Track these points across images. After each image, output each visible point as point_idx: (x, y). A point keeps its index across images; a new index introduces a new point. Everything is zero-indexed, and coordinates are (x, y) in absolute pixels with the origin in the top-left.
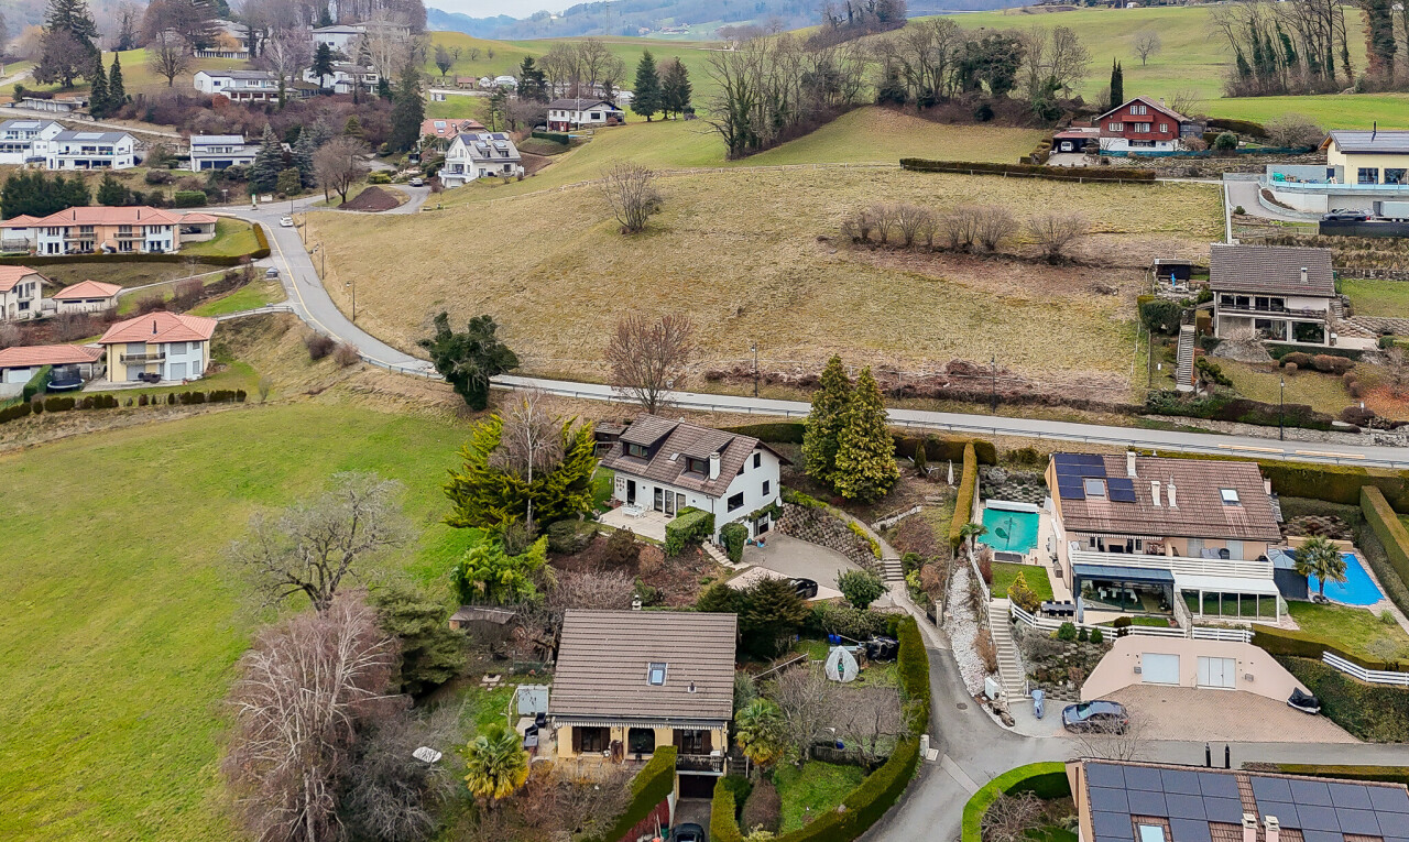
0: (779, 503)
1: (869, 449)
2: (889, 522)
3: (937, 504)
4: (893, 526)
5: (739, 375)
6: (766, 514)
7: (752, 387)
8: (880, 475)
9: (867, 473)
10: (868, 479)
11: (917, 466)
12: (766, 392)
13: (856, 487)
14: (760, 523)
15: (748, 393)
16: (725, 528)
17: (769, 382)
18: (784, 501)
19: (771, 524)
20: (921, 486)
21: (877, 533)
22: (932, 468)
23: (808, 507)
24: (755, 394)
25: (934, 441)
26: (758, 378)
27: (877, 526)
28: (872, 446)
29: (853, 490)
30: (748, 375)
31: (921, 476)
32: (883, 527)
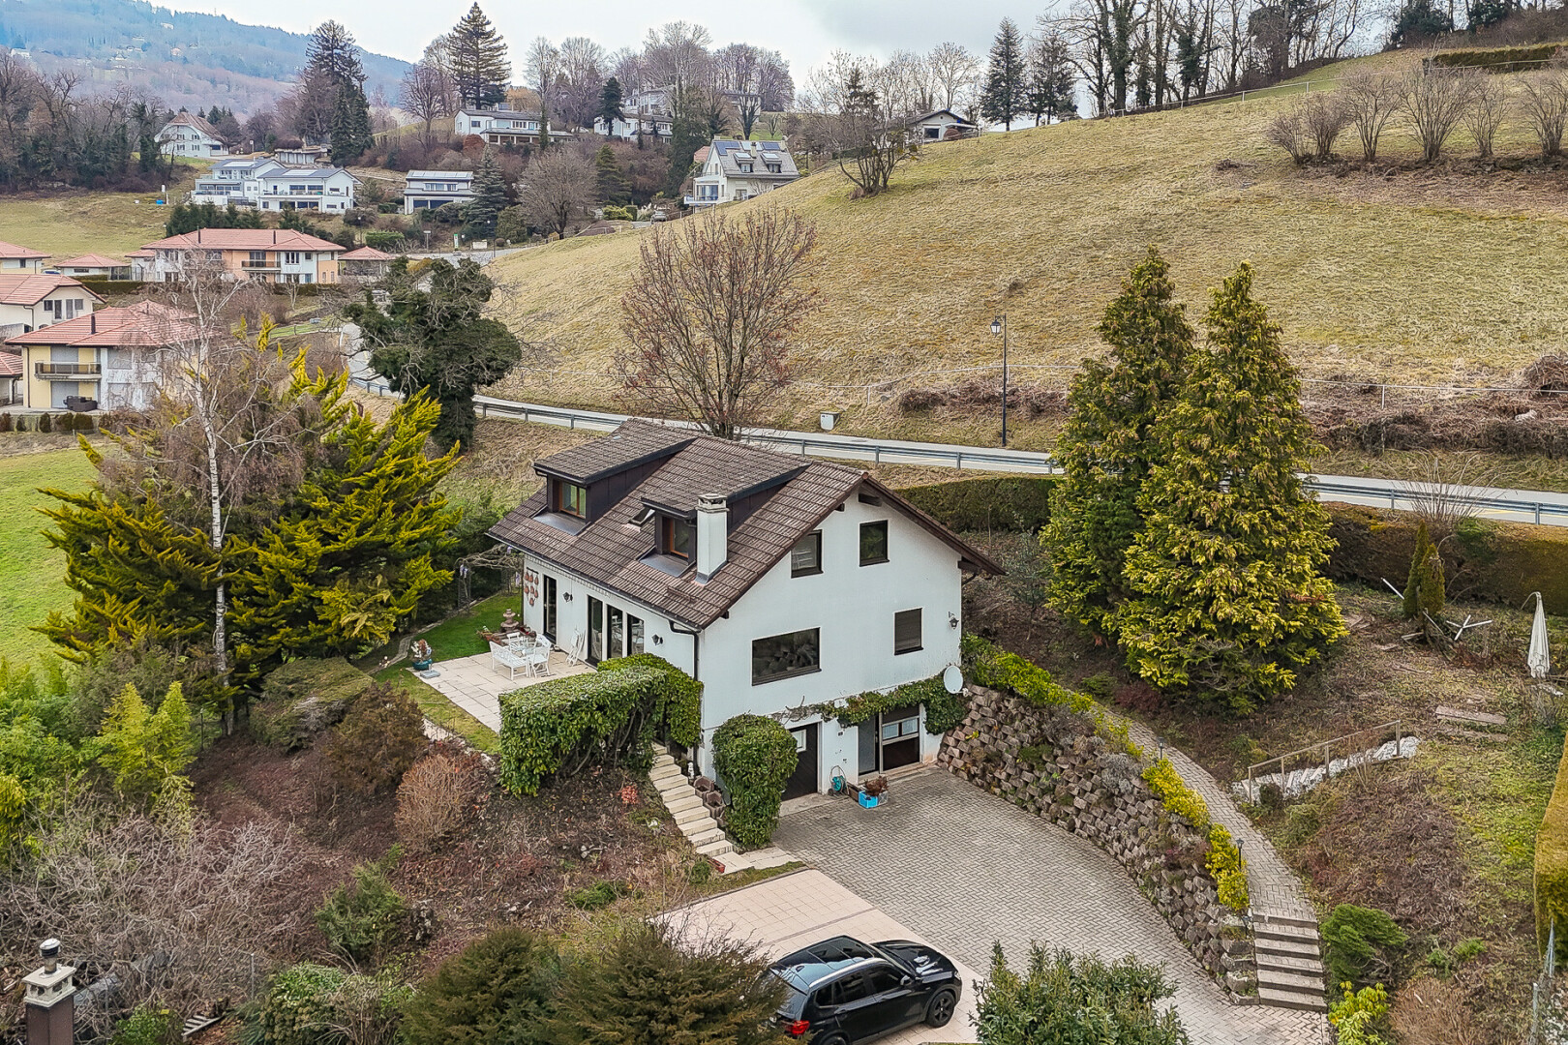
0: (954, 683)
1: (1233, 532)
2: (1294, 781)
3: (1483, 738)
4: (1307, 795)
5: (975, 399)
6: (911, 710)
7: (998, 424)
8: (1268, 619)
9: (1225, 610)
10: (1228, 628)
11: (1411, 612)
12: (1027, 433)
13: (1186, 652)
14: (889, 734)
15: (988, 435)
16: (729, 731)
17: (1037, 411)
18: (971, 677)
19: (930, 746)
20: (1420, 672)
21: (1248, 812)
22: (1466, 620)
23: (1037, 704)
24: (1003, 438)
25: (1478, 537)
26: (1012, 406)
27: (1250, 789)
28: (1244, 520)
29: (1177, 663)
30: (990, 399)
31: (1423, 642)
32: (1270, 795)
